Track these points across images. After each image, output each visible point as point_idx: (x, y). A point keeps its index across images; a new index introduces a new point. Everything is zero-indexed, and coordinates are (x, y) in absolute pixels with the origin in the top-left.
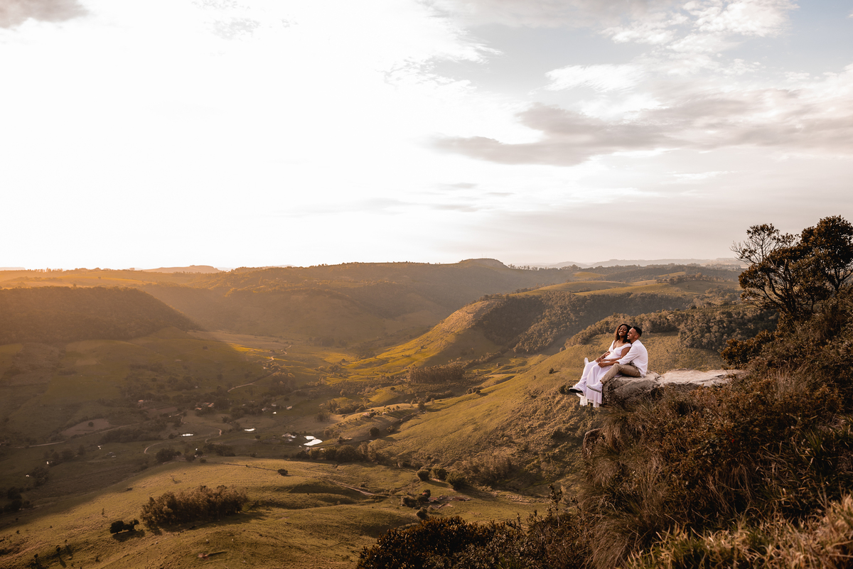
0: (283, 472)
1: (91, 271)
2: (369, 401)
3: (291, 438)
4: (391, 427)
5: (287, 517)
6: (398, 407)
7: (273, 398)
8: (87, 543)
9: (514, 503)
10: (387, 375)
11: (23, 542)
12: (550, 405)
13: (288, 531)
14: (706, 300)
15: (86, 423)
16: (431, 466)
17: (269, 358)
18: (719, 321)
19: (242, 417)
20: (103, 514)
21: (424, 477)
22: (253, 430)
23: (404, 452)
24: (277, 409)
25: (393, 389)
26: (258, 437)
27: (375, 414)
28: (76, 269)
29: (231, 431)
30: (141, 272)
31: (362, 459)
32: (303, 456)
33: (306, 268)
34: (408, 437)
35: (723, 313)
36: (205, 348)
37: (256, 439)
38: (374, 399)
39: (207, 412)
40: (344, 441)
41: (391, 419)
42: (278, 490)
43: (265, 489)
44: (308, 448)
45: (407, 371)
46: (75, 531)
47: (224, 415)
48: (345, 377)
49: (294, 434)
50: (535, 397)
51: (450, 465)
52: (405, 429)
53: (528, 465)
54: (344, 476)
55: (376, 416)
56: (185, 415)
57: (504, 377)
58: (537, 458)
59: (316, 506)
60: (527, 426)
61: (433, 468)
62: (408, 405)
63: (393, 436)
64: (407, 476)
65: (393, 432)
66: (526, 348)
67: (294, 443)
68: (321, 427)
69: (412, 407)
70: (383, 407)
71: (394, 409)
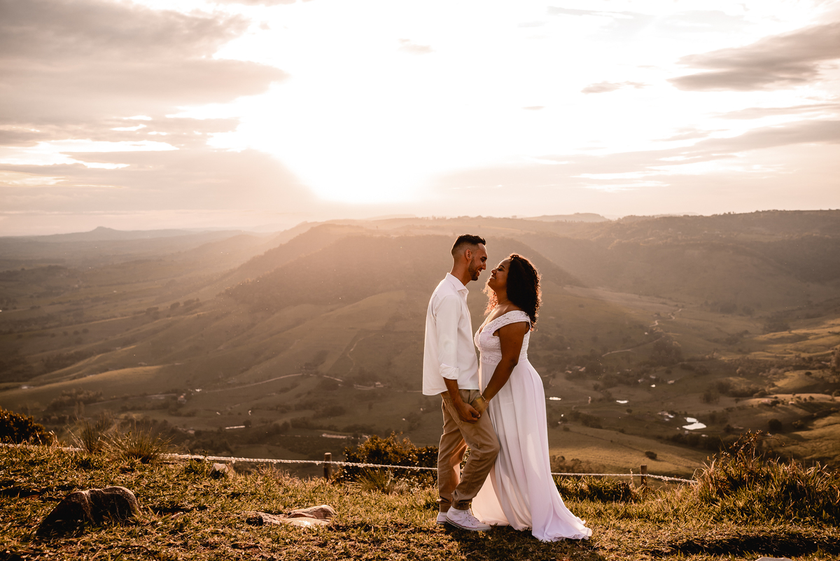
0: (651, 455)
1: (472, 219)
2: (774, 385)
3: (668, 417)
4: (799, 423)
6: (811, 398)
7: (653, 369)
10: (804, 355)
17: (654, 322)
19: (615, 385)
22: (626, 402)
23: (814, 456)
24: (656, 381)
25: (808, 374)
26: (629, 411)
27: (778, 402)
28: (459, 217)
29: (600, 400)
30: (522, 220)
33: (707, 217)
34: (821, 438)
36: (581, 306)
37: (627, 413)
38: (781, 383)
39: (577, 376)
40: (733, 429)
41: (800, 411)
44: (687, 432)
45: (833, 353)
47: (595, 382)
48: (746, 353)
49: (672, 413)
52: (821, 427)
55: (780, 405)
56: (554, 377)
62: (828, 396)
63: (802, 433)
65: (803, 427)
67: (672, 423)
68: (707, 410)
69: (833, 400)
70: (791, 396)
71: (805, 400)
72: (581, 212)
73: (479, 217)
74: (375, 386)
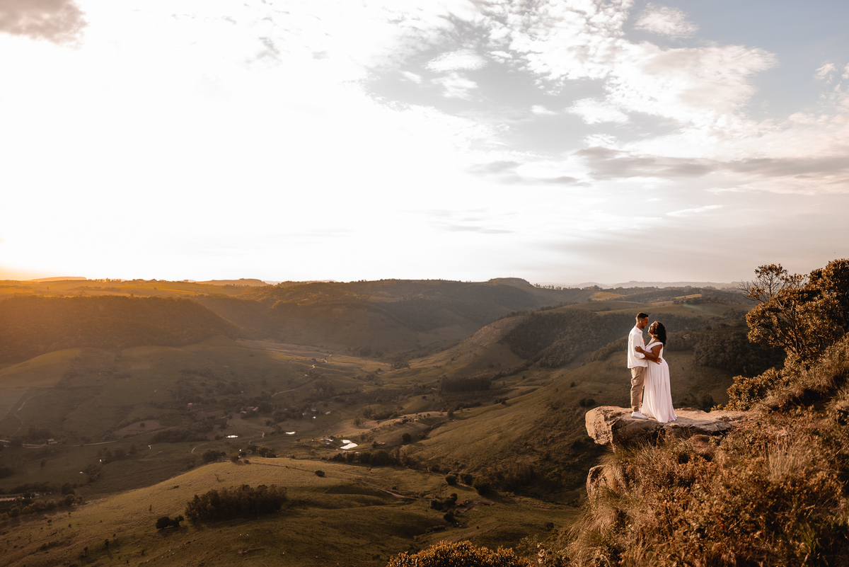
0: (320, 474)
1: (147, 282)
2: (402, 408)
3: (329, 441)
4: (422, 434)
5: (322, 516)
6: (429, 415)
7: (314, 404)
8: (134, 537)
9: (536, 509)
10: (420, 384)
11: (74, 535)
12: (571, 417)
13: (323, 529)
14: (721, 321)
15: (138, 424)
16: (458, 471)
17: (310, 366)
18: (733, 342)
19: (284, 420)
20: (150, 510)
21: (452, 482)
22: (293, 433)
23: (434, 457)
24: (316, 413)
25: (424, 398)
26: (298, 440)
28: (134, 280)
29: (273, 433)
30: (195, 284)
31: (394, 463)
32: (339, 459)
33: (347, 283)
34: (437, 443)
35: (737, 334)
36: (252, 356)
37: (296, 442)
39: (252, 415)
40: (378, 445)
41: (422, 426)
42: (314, 491)
43: (303, 489)
44: (344, 451)
45: (438, 381)
46: (123, 526)
47: (267, 419)
48: (380, 386)
49: (331, 438)
50: (557, 409)
51: (476, 470)
52: (435, 436)
53: (549, 473)
54: (376, 478)
55: (408, 422)
56: (231, 418)
57: (528, 389)
58: (558, 467)
59: (350, 506)
60: (549, 436)
61: (460, 473)
62: (439, 413)
63: (423, 442)
64: (436, 480)
65: (424, 438)
66: (550, 362)
67: (331, 447)
68: (357, 432)
69: (441, 415)
70: (415, 414)
71: (425, 416)
72: (245, 278)
73: (154, 281)
74: (47, 443)
